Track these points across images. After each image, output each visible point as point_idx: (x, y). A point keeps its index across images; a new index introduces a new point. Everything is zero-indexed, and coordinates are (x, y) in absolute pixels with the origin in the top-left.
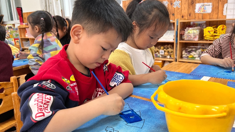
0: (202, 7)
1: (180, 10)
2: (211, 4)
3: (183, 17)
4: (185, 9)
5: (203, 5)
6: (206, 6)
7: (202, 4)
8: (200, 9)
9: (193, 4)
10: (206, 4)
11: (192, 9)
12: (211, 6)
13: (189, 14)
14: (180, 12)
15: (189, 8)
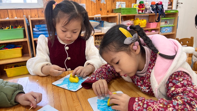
0: (120, 5)
1: (106, 6)
2: (125, 3)
3: (108, 12)
4: (109, 5)
5: (121, 4)
6: (122, 4)
7: (120, 2)
8: (119, 6)
9: (114, 1)
10: (122, 2)
11: (114, 6)
12: (125, 5)
13: (112, 10)
14: (106, 8)
15: (112, 4)
